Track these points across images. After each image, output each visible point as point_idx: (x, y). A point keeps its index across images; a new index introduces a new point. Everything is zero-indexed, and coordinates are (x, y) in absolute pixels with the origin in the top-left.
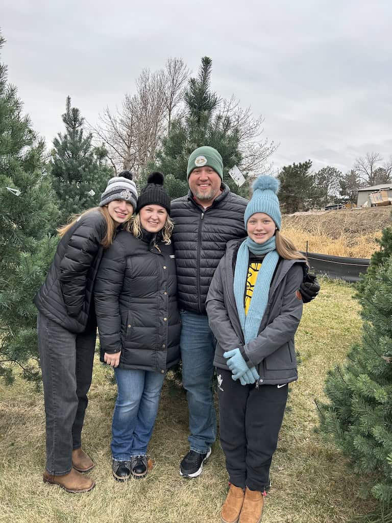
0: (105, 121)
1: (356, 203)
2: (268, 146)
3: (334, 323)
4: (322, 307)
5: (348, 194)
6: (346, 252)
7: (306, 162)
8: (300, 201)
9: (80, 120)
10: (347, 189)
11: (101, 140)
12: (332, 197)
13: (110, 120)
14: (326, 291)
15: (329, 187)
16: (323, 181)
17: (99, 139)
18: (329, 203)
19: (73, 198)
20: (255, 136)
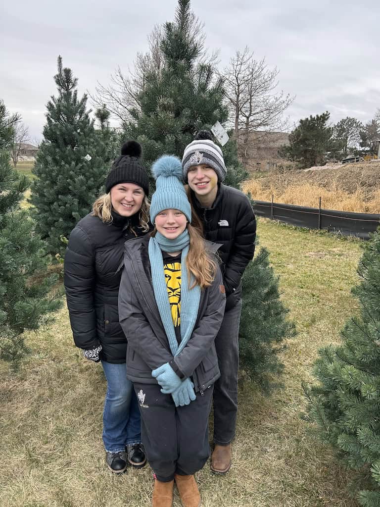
0: (118, 82)
1: (377, 154)
2: (284, 98)
3: (343, 285)
4: (333, 267)
5: (369, 146)
6: (361, 207)
7: (324, 114)
8: (318, 155)
9: (73, 81)
10: (368, 140)
11: (114, 102)
12: (352, 149)
13: (122, 81)
14: (339, 249)
15: (349, 139)
16: (343, 133)
17: (111, 101)
18: (347, 155)
19: (70, 164)
20: (271, 89)
